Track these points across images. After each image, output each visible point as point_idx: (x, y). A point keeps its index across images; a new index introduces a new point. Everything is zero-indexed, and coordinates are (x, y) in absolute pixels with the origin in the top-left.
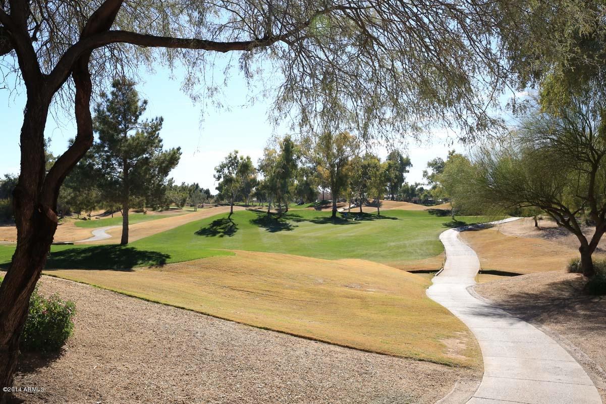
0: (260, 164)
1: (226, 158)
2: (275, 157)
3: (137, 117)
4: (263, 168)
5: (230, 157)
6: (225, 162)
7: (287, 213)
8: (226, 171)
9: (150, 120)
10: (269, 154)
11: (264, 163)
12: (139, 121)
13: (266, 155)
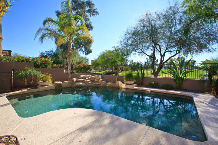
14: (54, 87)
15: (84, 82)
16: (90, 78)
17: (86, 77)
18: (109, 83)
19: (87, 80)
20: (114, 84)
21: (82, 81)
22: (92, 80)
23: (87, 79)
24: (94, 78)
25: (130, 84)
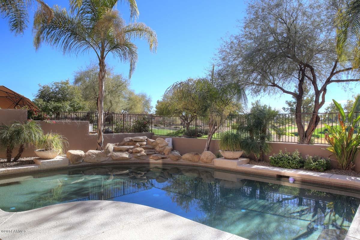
0: (345, 106)
1: (330, 105)
2: (353, 104)
3: (307, 93)
4: (346, 108)
5: (332, 104)
6: (329, 106)
7: (358, 127)
8: (330, 110)
9: (311, 94)
10: (350, 102)
11: (347, 106)
12: (308, 94)
13: (348, 103)
14: (68, 162)
15: (132, 153)
16: (145, 143)
17: (136, 142)
18: (186, 156)
19: (139, 149)
20: (196, 158)
21: (127, 150)
22: (150, 149)
23: (138, 147)
24: (154, 144)
25: (231, 157)
